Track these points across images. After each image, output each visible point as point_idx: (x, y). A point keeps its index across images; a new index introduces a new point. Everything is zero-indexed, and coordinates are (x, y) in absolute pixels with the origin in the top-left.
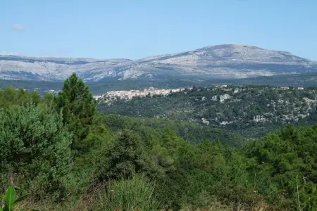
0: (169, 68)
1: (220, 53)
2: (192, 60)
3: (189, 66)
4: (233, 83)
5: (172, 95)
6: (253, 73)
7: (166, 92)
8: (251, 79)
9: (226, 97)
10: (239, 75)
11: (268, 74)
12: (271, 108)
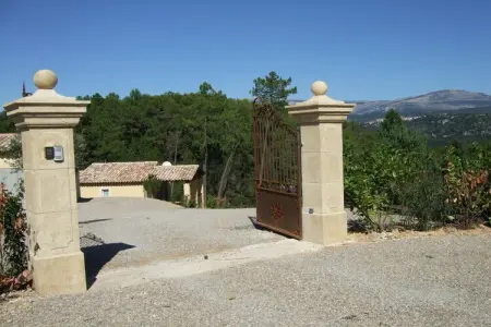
0: (411, 104)
1: (442, 95)
2: (426, 100)
3: (424, 103)
4: (450, 113)
5: (414, 120)
6: (462, 106)
7: (411, 119)
8: (461, 110)
9: (446, 121)
10: (453, 108)
11: (471, 107)
12: (474, 127)
